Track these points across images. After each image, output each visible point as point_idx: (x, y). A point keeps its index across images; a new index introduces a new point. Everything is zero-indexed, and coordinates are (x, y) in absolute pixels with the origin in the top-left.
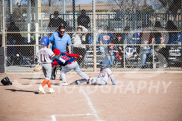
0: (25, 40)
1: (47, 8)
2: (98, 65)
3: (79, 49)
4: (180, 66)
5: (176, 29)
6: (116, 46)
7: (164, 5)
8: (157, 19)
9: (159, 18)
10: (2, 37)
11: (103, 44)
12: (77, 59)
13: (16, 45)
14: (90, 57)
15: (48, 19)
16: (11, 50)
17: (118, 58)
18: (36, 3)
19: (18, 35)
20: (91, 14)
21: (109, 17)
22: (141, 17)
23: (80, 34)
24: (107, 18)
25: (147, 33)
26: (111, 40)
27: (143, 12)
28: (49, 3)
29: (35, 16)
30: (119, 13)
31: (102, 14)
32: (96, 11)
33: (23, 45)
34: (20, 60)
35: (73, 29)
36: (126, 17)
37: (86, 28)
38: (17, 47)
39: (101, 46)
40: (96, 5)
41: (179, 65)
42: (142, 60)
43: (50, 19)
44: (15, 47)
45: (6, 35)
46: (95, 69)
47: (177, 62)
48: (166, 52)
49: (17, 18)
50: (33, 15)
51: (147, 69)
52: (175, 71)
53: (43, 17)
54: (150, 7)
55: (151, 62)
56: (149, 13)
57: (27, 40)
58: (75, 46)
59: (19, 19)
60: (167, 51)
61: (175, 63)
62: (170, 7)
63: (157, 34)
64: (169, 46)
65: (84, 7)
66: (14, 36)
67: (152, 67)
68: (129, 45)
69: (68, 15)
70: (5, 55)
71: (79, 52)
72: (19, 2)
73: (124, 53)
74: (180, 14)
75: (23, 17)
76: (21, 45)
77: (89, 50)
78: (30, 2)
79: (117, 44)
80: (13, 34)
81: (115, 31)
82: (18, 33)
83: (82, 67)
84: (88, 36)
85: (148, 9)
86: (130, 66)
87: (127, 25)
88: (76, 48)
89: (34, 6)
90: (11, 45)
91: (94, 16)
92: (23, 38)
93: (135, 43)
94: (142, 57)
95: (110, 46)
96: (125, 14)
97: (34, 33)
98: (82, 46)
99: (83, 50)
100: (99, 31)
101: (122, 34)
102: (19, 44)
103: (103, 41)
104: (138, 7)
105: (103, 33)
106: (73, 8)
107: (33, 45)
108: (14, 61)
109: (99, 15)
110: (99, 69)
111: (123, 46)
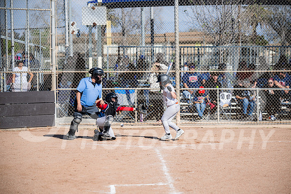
2: (182, 117)
6: (206, 91)
8: (264, 53)
10: (51, 77)
11: (190, 87)
13: (71, 89)
16: (63, 95)
32: (180, 42)
37: (166, 65)
38: (72, 91)
39: (187, 90)
42: (242, 109)
44: (69, 91)
45: (57, 75)
46: (178, 122)
48: (275, 99)
51: (249, 122)
52: (287, 125)
55: (255, 113)
58: (151, 90)
61: (288, 114)
67: (257, 120)
68: (224, 89)
70: (56, 102)
71: (157, 97)
72: (74, 30)
79: (208, 87)
80: (66, 74)
86: (225, 118)
88: (152, 92)
90: (64, 89)
91: (177, 49)
94: (242, 106)
103: (190, 83)
105: (190, 73)
110: (184, 121)
111: (216, 90)
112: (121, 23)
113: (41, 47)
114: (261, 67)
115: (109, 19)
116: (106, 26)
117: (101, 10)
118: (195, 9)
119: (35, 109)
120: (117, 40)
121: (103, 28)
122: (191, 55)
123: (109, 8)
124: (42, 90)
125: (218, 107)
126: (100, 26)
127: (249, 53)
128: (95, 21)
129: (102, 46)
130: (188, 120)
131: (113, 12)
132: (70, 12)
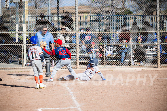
0: (13, 40)
1: (33, 10)
2: (81, 63)
4: (156, 63)
6: (97, 45)
7: (141, 7)
8: (134, 21)
9: (137, 20)
11: (86, 43)
13: (5, 45)
14: (74, 55)
15: (35, 20)
17: (99, 56)
18: (24, 6)
19: (7, 35)
20: (74, 16)
21: (91, 19)
22: (120, 19)
23: (64, 34)
24: (89, 19)
26: (92, 39)
27: (122, 14)
28: (35, 5)
29: (22, 18)
30: (100, 15)
31: (84, 16)
33: (11, 44)
34: (9, 58)
35: (58, 29)
36: (106, 19)
38: (6, 46)
40: (79, 7)
42: (121, 58)
43: (37, 20)
44: (4, 46)
46: (78, 67)
47: (153, 60)
49: (6, 19)
50: (21, 17)
51: (126, 66)
52: (151, 68)
53: (30, 19)
54: (128, 10)
55: (129, 60)
56: (127, 15)
57: (16, 40)
59: (8, 20)
62: (147, 9)
64: (146, 45)
65: (67, 9)
66: (3, 36)
67: (131, 65)
68: (109, 44)
69: (52, 16)
72: (8, 5)
74: (155, 16)
75: (11, 18)
76: (9, 45)
77: (72, 49)
78: (18, 5)
79: (98, 43)
81: (96, 31)
84: (71, 36)
85: (126, 11)
87: (107, 26)
89: (22, 8)
90: (1, 45)
91: (77, 18)
92: (11, 38)
93: (115, 43)
94: (121, 55)
95: (92, 45)
96: (105, 16)
97: (22, 33)
100: (81, 31)
101: (102, 34)
102: (8, 44)
103: (85, 41)
104: (117, 9)
105: (85, 33)
106: (58, 10)
108: (4, 59)
109: (81, 17)
110: (82, 66)
111: (103, 45)
114: (133, 29)
125: (105, 56)
126: (24, 2)
130: (85, 65)
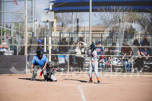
3: (80, 58)
5: (149, 45)
10: (25, 48)
12: (78, 65)
14: (87, 64)
16: (31, 57)
25: (128, 48)
32: (92, 31)
41: (150, 71)
45: (28, 47)
47: (149, 69)
52: (147, 75)
60: (142, 60)
63: (135, 49)
64: (144, 57)
67: (131, 72)
70: (26, 61)
71: (80, 60)
73: (111, 61)
80: (32, 46)
82: (36, 45)
83: (81, 71)
86: (115, 71)
88: (77, 57)
94: (124, 65)
98: (81, 56)
99: (82, 59)
107: (47, 54)
112: (62, 21)
113: (19, 32)
115: (56, 18)
116: (53, 22)
117: (51, 13)
118: (100, 14)
119: (16, 64)
120: (59, 29)
121: (52, 23)
122: (98, 38)
123: (55, 13)
124: (19, 54)
126: (50, 22)
127: (128, 37)
128: (48, 19)
129: (51, 32)
131: (58, 15)
132: (35, 14)
